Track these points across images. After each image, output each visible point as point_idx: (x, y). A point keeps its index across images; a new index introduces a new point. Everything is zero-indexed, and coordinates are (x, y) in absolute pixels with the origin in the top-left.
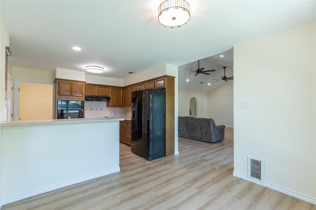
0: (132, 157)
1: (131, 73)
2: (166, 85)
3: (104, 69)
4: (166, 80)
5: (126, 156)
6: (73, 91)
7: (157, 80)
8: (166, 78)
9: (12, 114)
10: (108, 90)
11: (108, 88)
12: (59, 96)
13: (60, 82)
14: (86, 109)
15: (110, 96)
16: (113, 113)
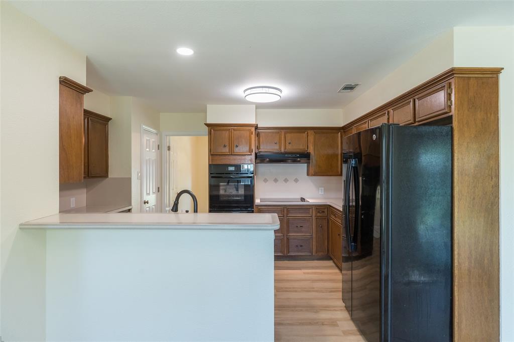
0: (337, 326)
1: (350, 88)
2: (453, 107)
3: (281, 91)
4: (453, 87)
5: (324, 315)
6: (235, 145)
7: (420, 95)
8: (452, 81)
9: (159, 188)
10: (308, 136)
11: (307, 133)
12: (211, 157)
13: (212, 130)
14: (266, 180)
15: (311, 150)
16: (323, 188)
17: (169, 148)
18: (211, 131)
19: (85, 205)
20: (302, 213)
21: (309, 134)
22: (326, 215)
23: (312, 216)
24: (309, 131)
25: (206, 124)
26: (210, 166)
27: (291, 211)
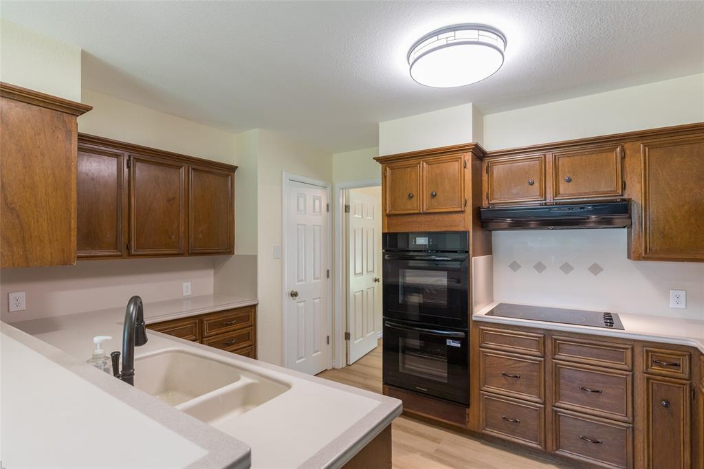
6: (430, 194)
9: (328, 271)
10: (623, 158)
11: (623, 150)
12: (386, 219)
13: (388, 169)
14: (515, 266)
15: (635, 193)
16: (683, 294)
17: (347, 208)
18: (386, 170)
19: (212, 293)
20: (598, 356)
21: (627, 152)
22: (687, 376)
23: (632, 370)
24: (627, 146)
25: (378, 159)
26: (384, 235)
27: (568, 347)
